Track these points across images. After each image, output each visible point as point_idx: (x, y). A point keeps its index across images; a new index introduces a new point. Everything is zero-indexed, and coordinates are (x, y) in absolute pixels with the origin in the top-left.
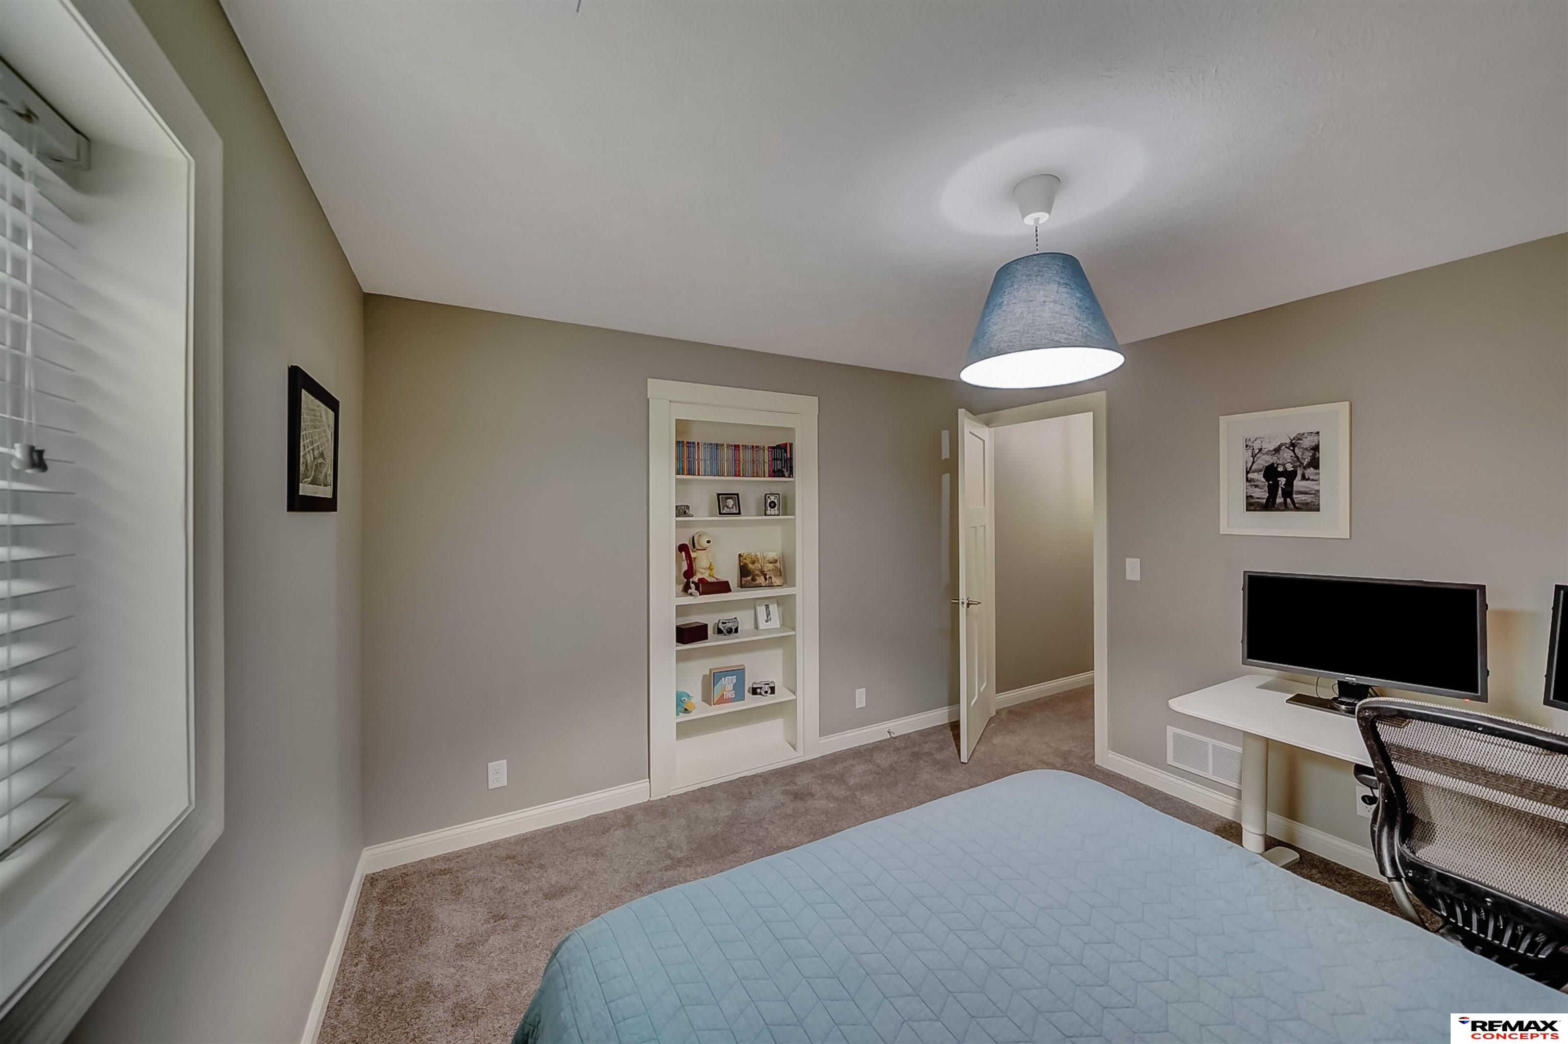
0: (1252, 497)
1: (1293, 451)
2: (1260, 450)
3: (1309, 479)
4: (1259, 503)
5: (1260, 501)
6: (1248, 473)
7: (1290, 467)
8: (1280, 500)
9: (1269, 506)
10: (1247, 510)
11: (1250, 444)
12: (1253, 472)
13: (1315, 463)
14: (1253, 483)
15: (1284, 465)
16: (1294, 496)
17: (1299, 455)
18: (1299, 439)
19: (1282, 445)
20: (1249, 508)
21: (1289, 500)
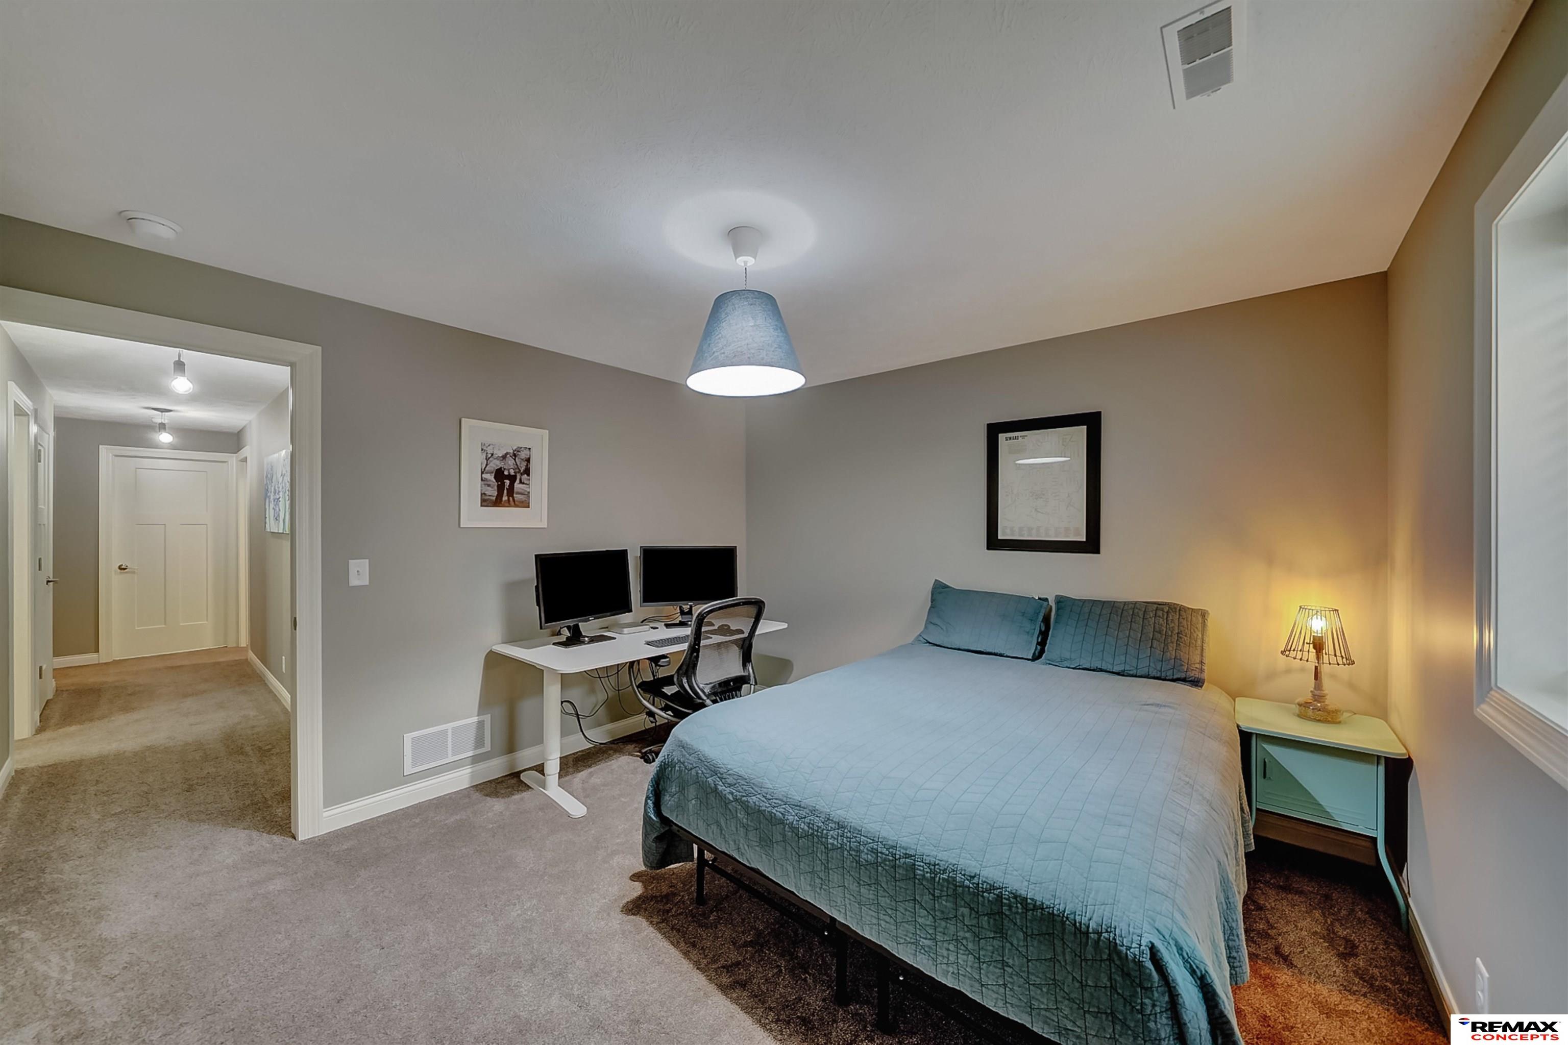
0: (484, 494)
1: (515, 460)
2: (492, 455)
3: (523, 483)
4: (491, 500)
5: (491, 498)
6: (482, 473)
7: (512, 473)
8: (505, 498)
9: (497, 502)
10: (482, 506)
11: (485, 448)
12: (487, 473)
13: (527, 472)
14: (486, 483)
15: (509, 470)
16: (515, 495)
17: (518, 463)
18: (518, 451)
19: (507, 454)
20: (483, 504)
21: (511, 498)
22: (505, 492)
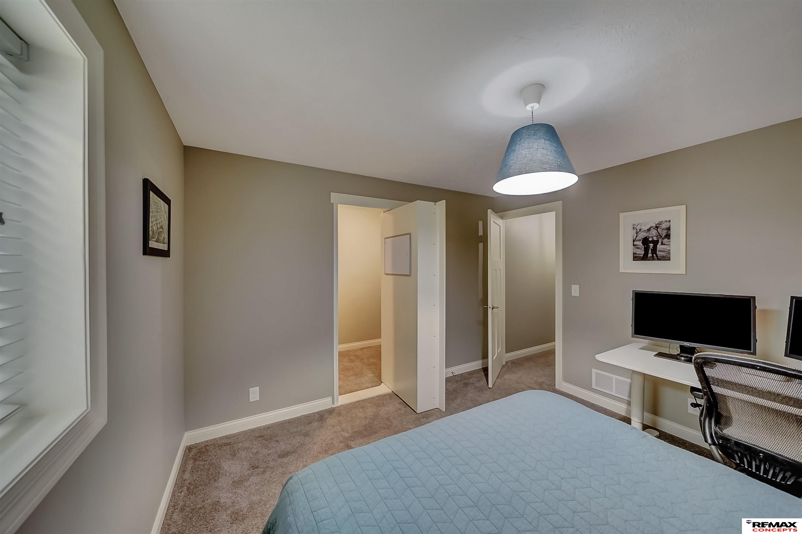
0: (636, 253)
1: (657, 230)
2: (640, 230)
3: (665, 244)
4: (640, 257)
5: (640, 255)
6: (634, 241)
7: (655, 239)
8: (650, 255)
9: (645, 258)
10: (633, 260)
11: (635, 227)
12: (637, 241)
13: (668, 236)
14: (636, 247)
15: (652, 237)
16: (657, 253)
17: (660, 233)
18: (660, 224)
19: (651, 227)
20: (634, 259)
21: (654, 255)
22: (650, 251)
